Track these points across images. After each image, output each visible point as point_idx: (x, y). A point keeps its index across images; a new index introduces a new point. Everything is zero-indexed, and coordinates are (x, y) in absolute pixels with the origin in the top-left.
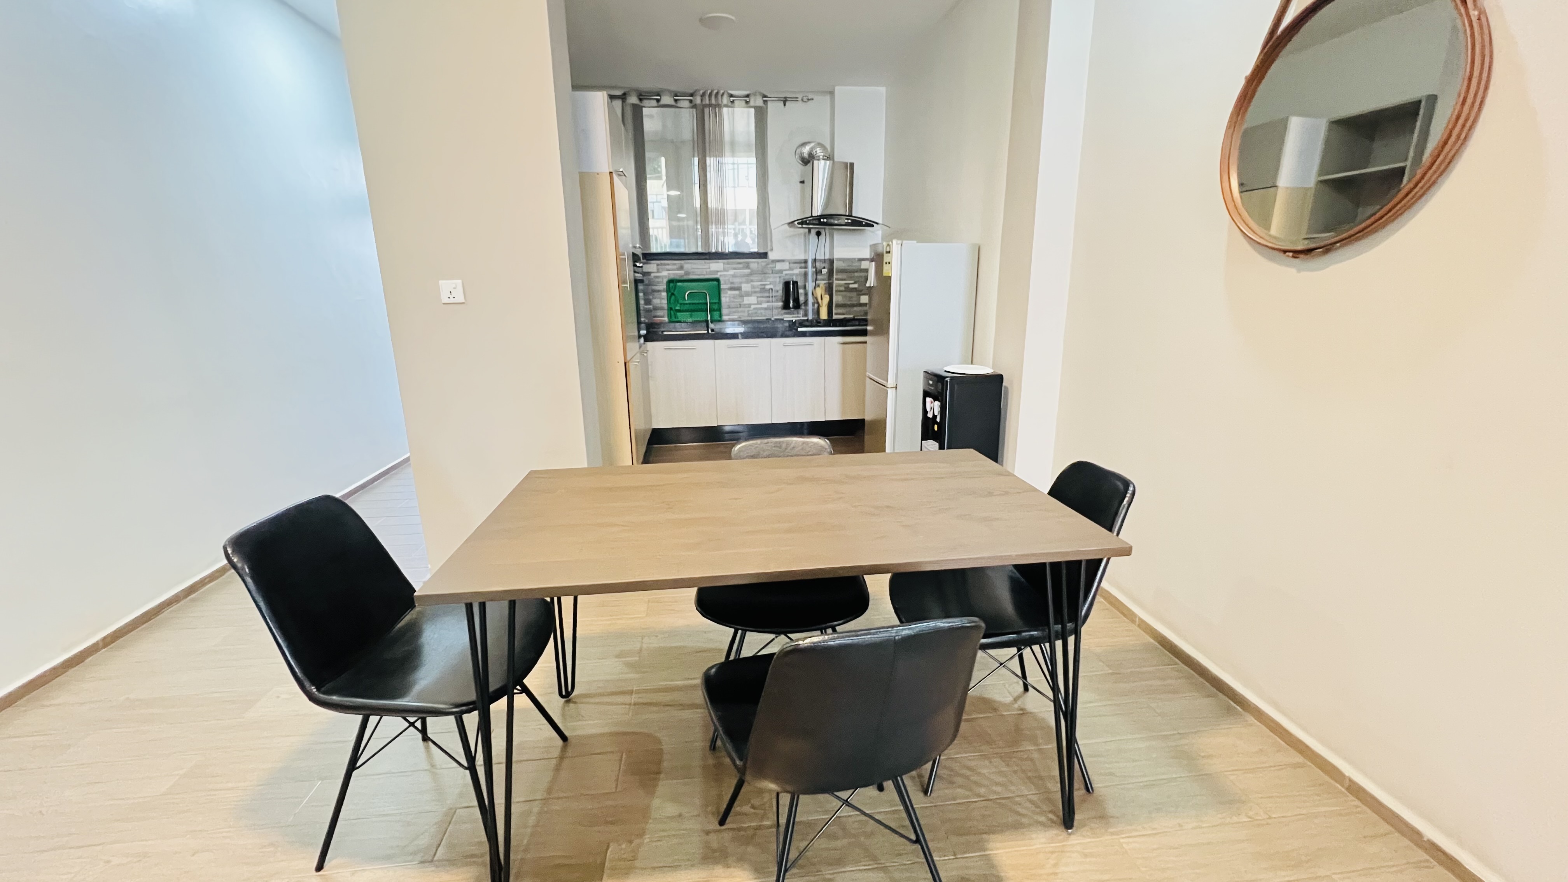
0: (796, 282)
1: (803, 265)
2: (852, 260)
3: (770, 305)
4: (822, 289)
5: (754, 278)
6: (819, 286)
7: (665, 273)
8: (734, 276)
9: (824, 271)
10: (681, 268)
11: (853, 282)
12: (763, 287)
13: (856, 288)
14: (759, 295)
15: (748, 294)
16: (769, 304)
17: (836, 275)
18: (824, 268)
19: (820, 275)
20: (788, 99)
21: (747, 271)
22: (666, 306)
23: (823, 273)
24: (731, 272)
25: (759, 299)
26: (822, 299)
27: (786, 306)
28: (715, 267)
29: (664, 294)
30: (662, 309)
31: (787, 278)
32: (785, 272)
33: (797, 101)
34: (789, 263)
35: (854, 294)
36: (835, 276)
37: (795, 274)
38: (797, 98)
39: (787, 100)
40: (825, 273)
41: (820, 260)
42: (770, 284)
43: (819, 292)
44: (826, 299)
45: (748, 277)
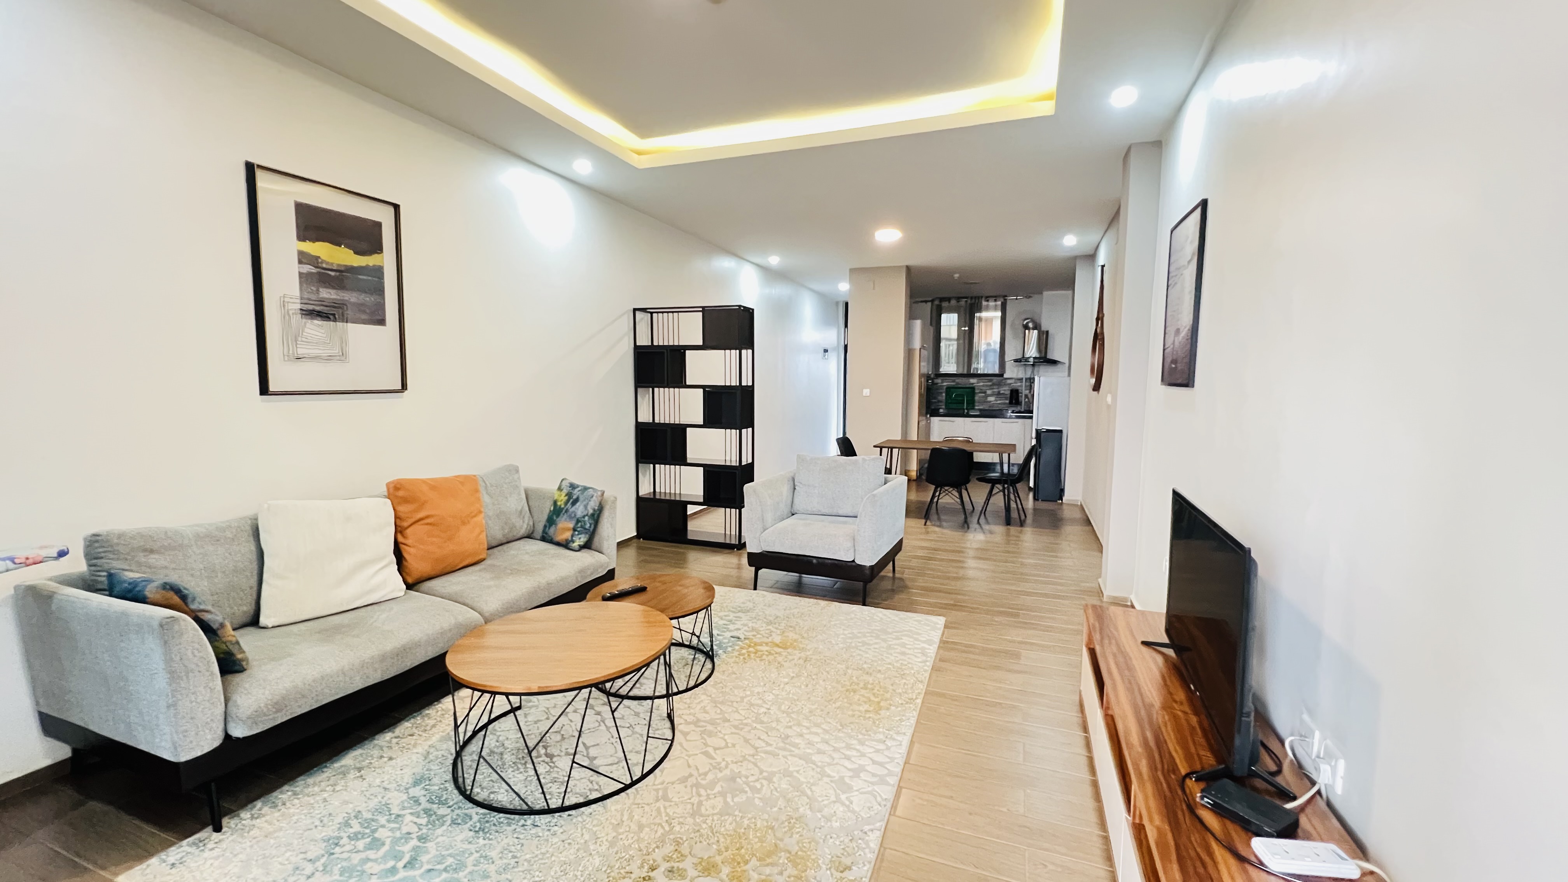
0: (1018, 390)
5: (995, 387)
7: (945, 384)
8: (983, 386)
10: (954, 381)
12: (999, 392)
14: (996, 396)
15: (990, 395)
16: (1001, 401)
21: (990, 383)
22: (944, 401)
24: (982, 384)
25: (996, 398)
27: (1011, 403)
28: (973, 381)
29: (944, 394)
30: (941, 402)
31: (1013, 388)
32: (1012, 385)
34: (1015, 380)
37: (1017, 386)
42: (1004, 390)
45: (991, 387)
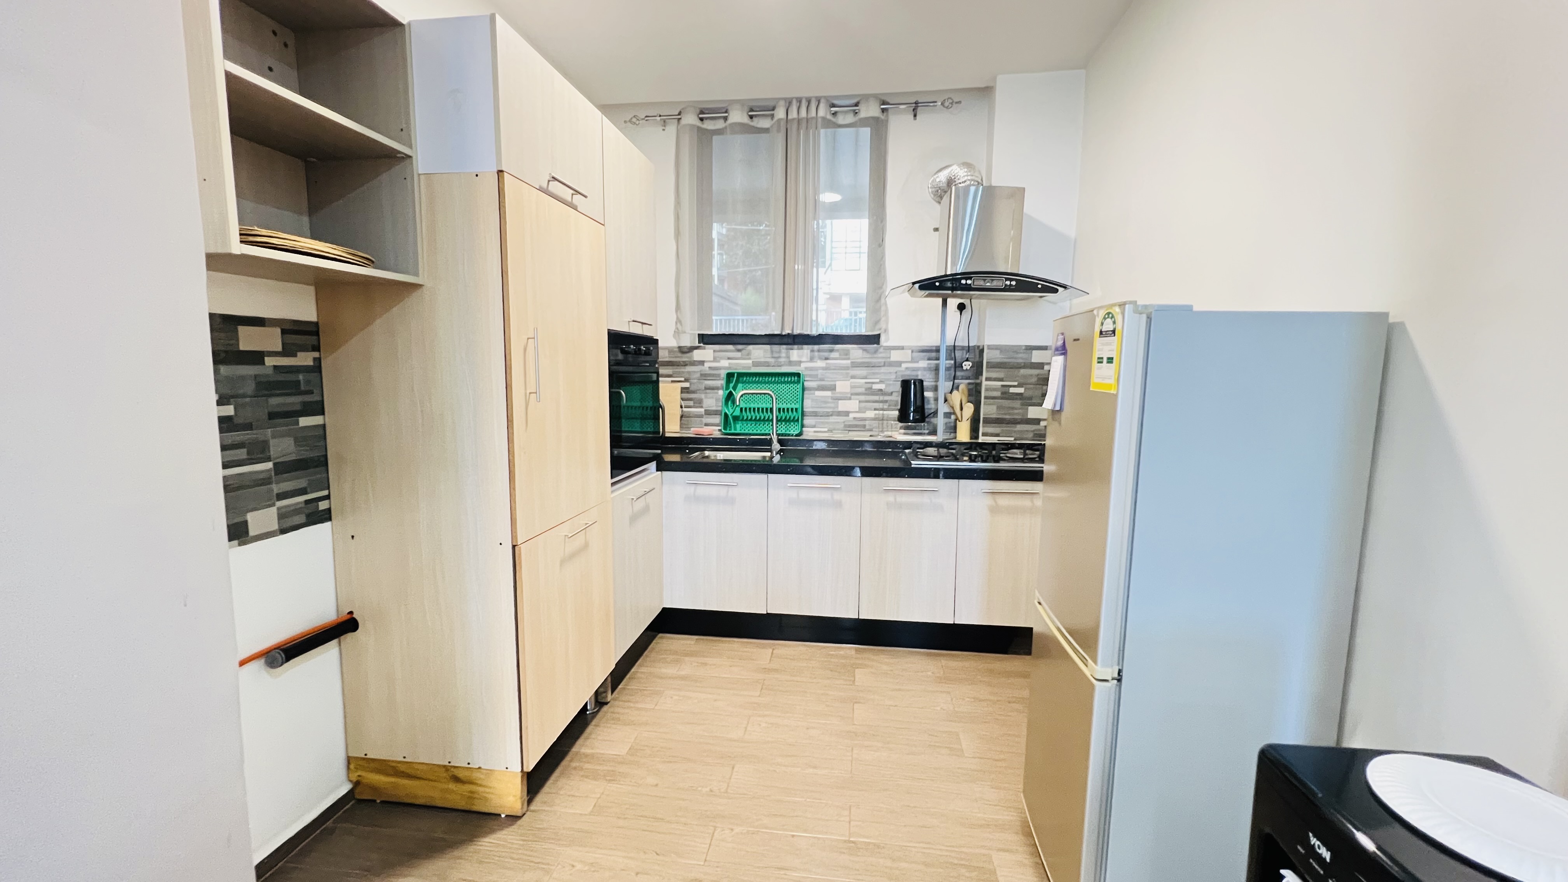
0: (921, 382)
1: (934, 355)
2: (1015, 349)
3: (879, 414)
4: (963, 392)
5: (856, 372)
6: (957, 388)
8: (824, 370)
9: (967, 365)
10: (748, 356)
11: (1016, 383)
12: (869, 386)
13: (1021, 394)
14: (863, 398)
15: (845, 397)
16: (877, 412)
17: (987, 371)
18: (967, 360)
19: (959, 371)
20: (920, 105)
21: (845, 363)
23: (965, 368)
24: (820, 364)
25: (863, 405)
26: (962, 409)
27: (903, 417)
28: (798, 356)
31: (909, 375)
32: (904, 366)
33: (936, 106)
34: (912, 352)
35: (1017, 404)
36: (985, 374)
37: (920, 368)
38: (936, 102)
39: (918, 106)
40: (969, 368)
41: (963, 348)
42: (881, 382)
43: (957, 397)
44: (969, 409)
45: (847, 372)
